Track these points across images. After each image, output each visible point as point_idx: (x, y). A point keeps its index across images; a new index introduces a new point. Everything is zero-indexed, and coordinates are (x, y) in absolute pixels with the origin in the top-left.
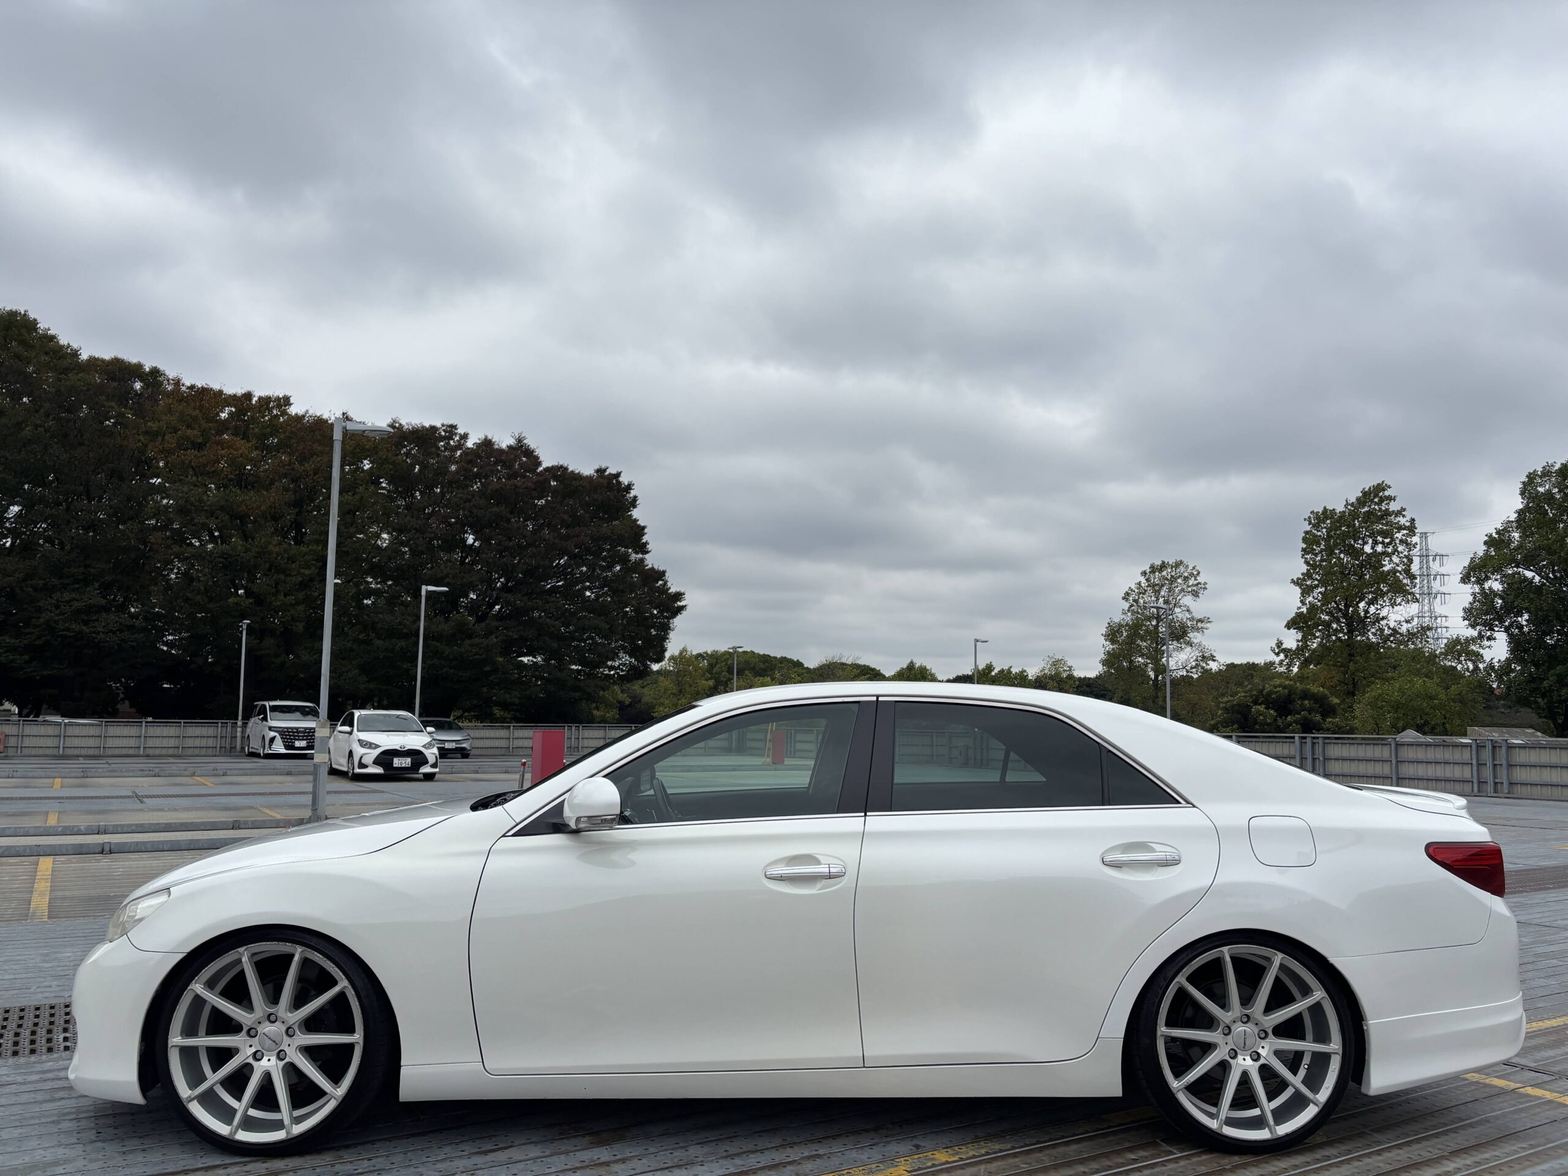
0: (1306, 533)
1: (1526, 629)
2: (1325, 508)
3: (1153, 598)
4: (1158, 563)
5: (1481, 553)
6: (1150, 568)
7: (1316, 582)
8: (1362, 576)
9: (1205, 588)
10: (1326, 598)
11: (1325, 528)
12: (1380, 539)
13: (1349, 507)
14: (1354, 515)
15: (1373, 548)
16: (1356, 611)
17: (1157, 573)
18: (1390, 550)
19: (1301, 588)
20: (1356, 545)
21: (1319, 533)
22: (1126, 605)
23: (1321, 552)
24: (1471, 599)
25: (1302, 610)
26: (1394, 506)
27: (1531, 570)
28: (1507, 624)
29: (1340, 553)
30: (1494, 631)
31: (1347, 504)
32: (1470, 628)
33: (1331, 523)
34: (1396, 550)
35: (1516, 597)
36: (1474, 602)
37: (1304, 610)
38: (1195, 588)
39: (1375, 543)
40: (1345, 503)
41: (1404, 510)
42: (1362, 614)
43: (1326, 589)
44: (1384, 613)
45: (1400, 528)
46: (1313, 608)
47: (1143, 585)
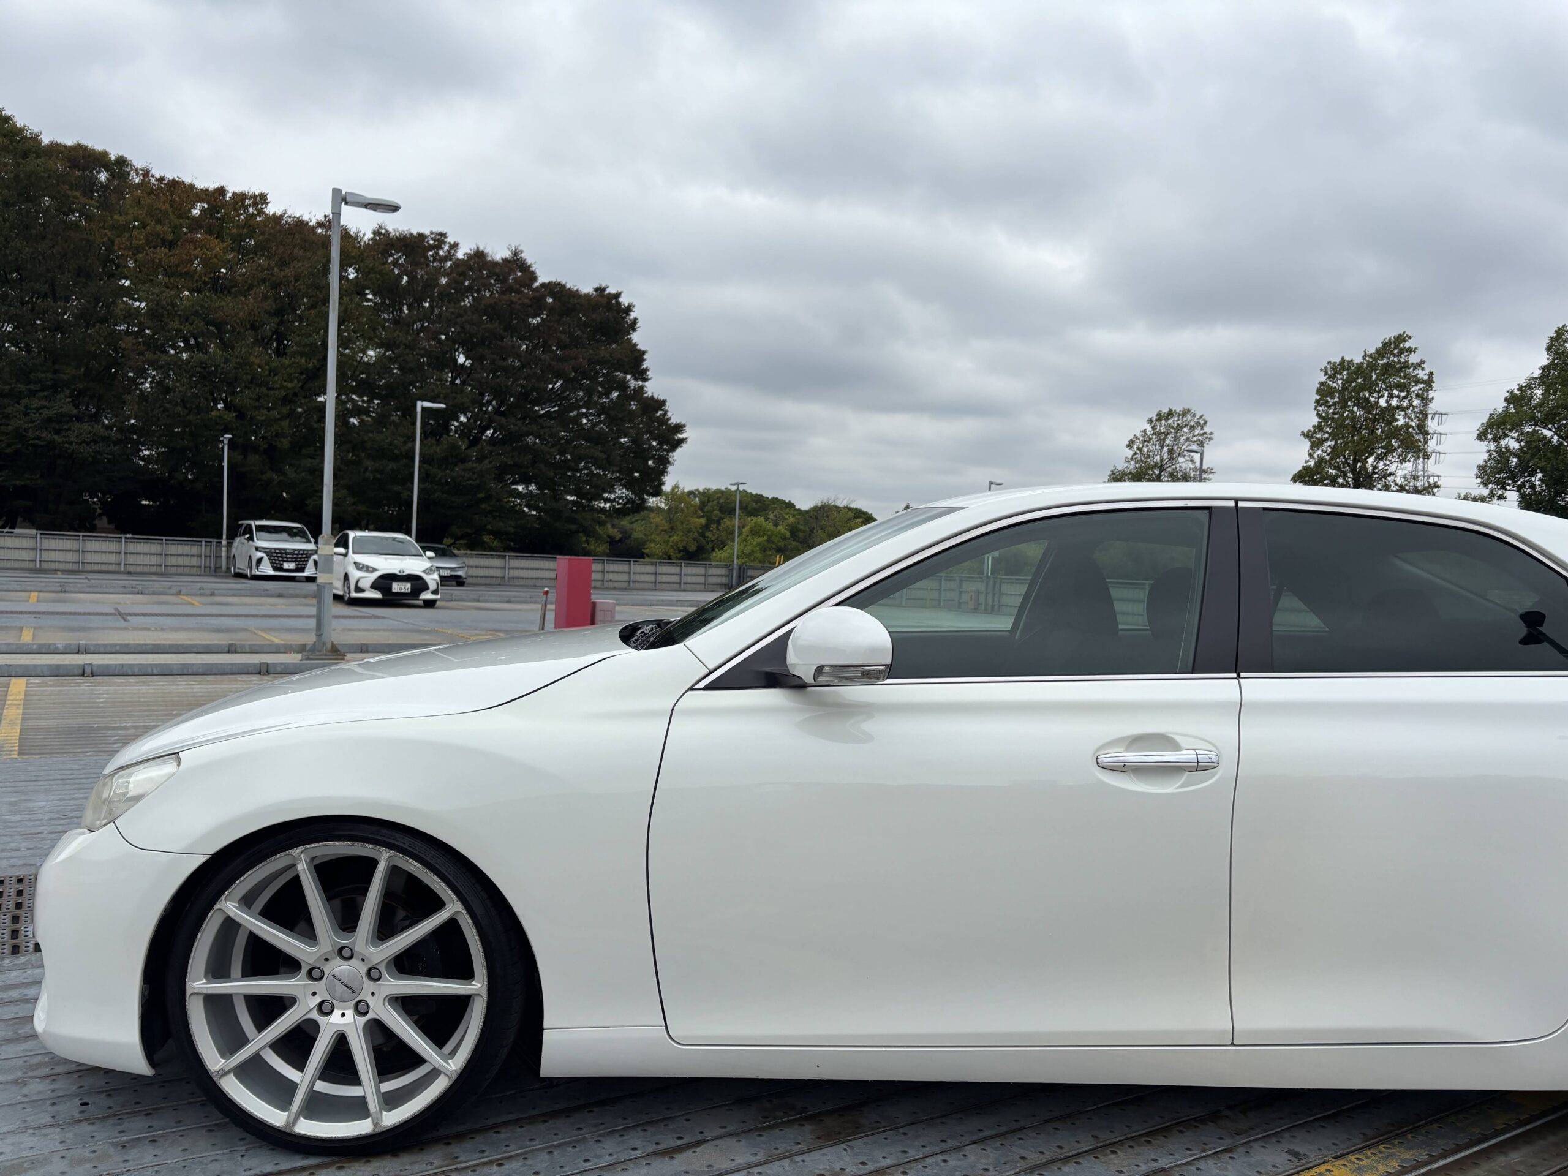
0: (1322, 384)
1: (1538, 489)
2: (1343, 358)
3: (1157, 447)
4: (1165, 410)
5: (1500, 410)
6: (1157, 415)
7: (1327, 436)
8: (1372, 432)
9: (1211, 439)
10: (1335, 452)
11: (1341, 379)
12: (1396, 392)
13: (1367, 358)
14: (1372, 367)
15: (1387, 402)
16: (1364, 467)
17: (1163, 422)
18: (1405, 404)
19: (1310, 441)
20: (1370, 398)
21: (1334, 385)
22: (1129, 453)
23: (1334, 404)
24: (1486, 456)
25: (1309, 463)
26: (1413, 359)
27: (1549, 429)
28: (1519, 483)
29: (1354, 406)
30: (1506, 489)
31: (1366, 355)
32: (1482, 486)
33: (1348, 374)
34: (1411, 405)
35: (1533, 456)
36: (1489, 459)
37: (1312, 463)
38: (1200, 438)
39: (1391, 396)
40: (1363, 354)
41: (1424, 362)
42: (1370, 469)
43: (1336, 443)
44: (1392, 469)
45: (1418, 381)
46: (1321, 460)
47: (1148, 433)
